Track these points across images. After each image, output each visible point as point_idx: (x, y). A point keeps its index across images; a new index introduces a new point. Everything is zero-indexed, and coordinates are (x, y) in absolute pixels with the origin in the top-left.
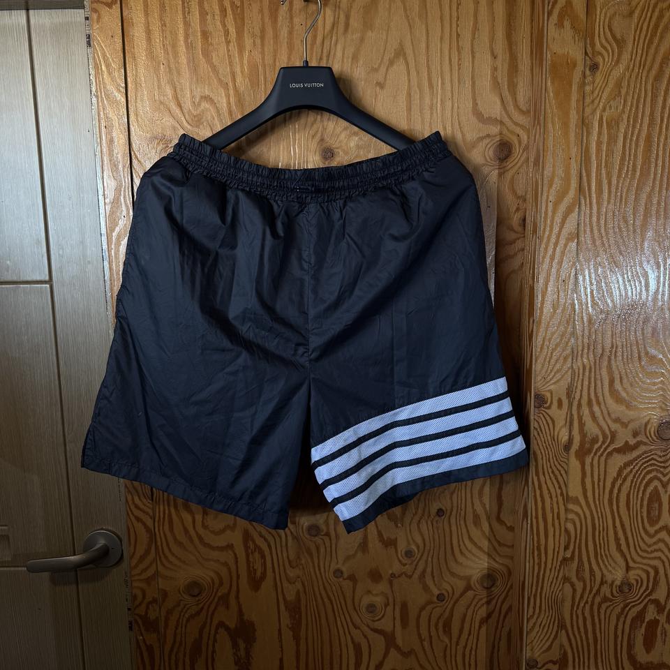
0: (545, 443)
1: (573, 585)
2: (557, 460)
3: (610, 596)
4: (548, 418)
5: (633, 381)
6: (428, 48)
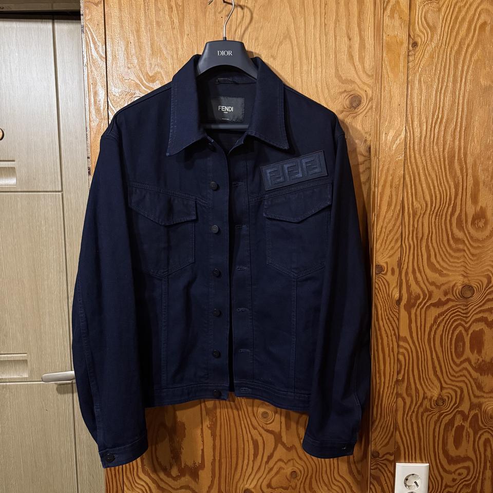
0: (383, 298)
1: (404, 399)
2: (391, 310)
3: (429, 408)
4: (385, 282)
5: (443, 256)
6: (305, 33)
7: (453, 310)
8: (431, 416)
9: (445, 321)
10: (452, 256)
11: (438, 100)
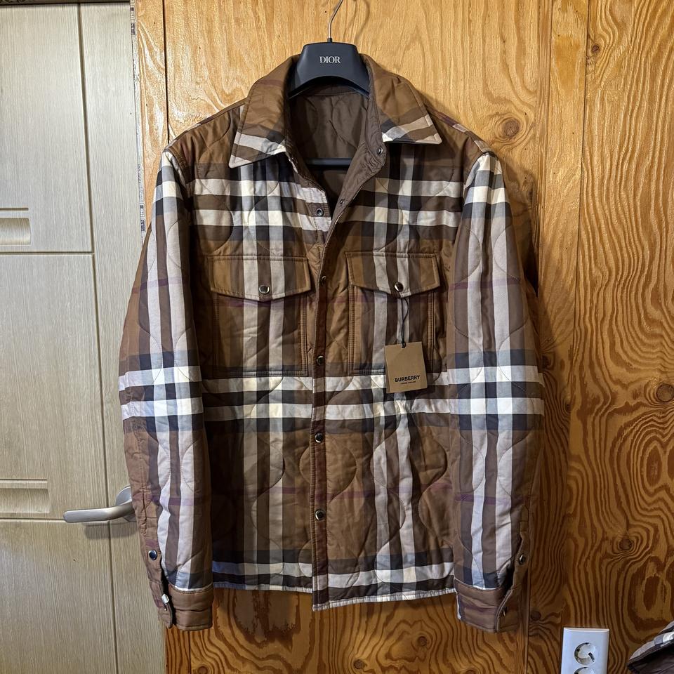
0: (548, 402)
1: (575, 541)
2: (559, 418)
3: (611, 553)
4: (551, 379)
5: (633, 344)
6: (442, 33)
7: (646, 419)
8: (612, 564)
9: (633, 434)
10: (644, 344)
11: (628, 126)
